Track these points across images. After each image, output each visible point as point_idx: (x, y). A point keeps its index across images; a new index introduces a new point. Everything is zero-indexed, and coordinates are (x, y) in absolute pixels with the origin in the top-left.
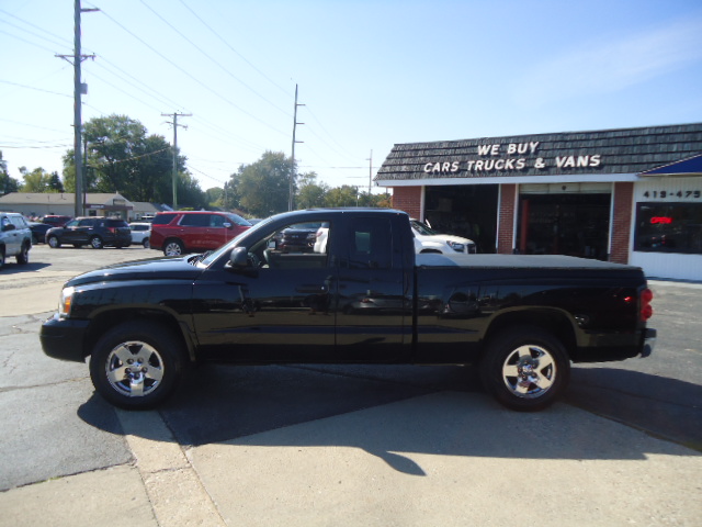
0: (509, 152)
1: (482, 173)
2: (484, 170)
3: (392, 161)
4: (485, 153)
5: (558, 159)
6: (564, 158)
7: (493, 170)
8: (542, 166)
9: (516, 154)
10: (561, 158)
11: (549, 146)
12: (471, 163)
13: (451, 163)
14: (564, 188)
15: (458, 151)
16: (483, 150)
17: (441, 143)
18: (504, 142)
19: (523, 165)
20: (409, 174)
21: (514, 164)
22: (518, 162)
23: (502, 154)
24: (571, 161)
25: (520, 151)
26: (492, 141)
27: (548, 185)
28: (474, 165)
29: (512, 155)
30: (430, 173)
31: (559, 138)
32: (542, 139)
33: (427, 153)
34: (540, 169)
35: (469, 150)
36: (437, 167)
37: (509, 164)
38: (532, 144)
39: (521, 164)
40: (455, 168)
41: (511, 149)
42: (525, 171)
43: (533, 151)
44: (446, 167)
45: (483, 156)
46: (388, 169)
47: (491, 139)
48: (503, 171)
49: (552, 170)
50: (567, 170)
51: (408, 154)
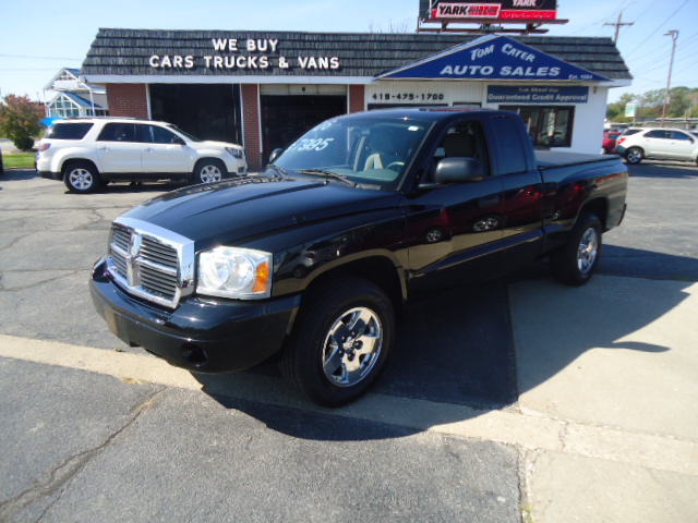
0: (249, 49)
1: (223, 70)
2: (224, 66)
3: (101, 51)
4: (223, 48)
5: (300, 59)
6: (306, 59)
7: (235, 68)
8: (286, 65)
9: (256, 52)
10: (303, 59)
11: (288, 44)
12: (208, 58)
13: (184, 57)
14: (304, 89)
15: (188, 44)
16: (219, 45)
17: (164, 32)
18: (241, 37)
19: (267, 64)
20: (130, 69)
21: (256, 61)
22: (261, 60)
23: (241, 50)
24: (312, 62)
25: (260, 49)
26: (226, 35)
27: (288, 85)
28: (212, 61)
29: (252, 52)
30: (159, 68)
31: (297, 37)
32: (281, 36)
33: (149, 43)
34: (285, 69)
35: (203, 44)
36: (166, 61)
37: (251, 62)
38: (271, 41)
39: (264, 63)
40: (190, 64)
41: (251, 45)
42: (269, 70)
43: (274, 49)
44: (178, 61)
45: (220, 51)
46: (96, 60)
47: (226, 32)
48: (246, 69)
49: (296, 70)
50: (309, 71)
51: (122, 42)
